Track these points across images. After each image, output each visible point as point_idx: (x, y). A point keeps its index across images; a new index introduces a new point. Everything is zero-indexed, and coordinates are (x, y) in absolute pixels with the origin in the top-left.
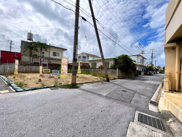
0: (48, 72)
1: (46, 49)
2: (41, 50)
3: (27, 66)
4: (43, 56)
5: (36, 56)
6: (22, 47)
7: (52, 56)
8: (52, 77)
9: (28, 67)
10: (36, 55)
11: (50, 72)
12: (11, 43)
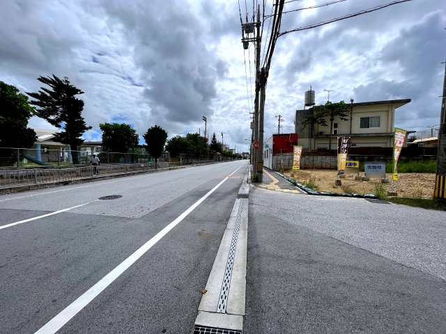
0: (353, 166)
1: (343, 115)
2: (332, 120)
3: (307, 157)
4: (335, 132)
5: (320, 135)
6: (298, 122)
7: (357, 129)
8: (363, 179)
9: (308, 159)
10: (321, 133)
11: (357, 166)
12: (279, 120)
